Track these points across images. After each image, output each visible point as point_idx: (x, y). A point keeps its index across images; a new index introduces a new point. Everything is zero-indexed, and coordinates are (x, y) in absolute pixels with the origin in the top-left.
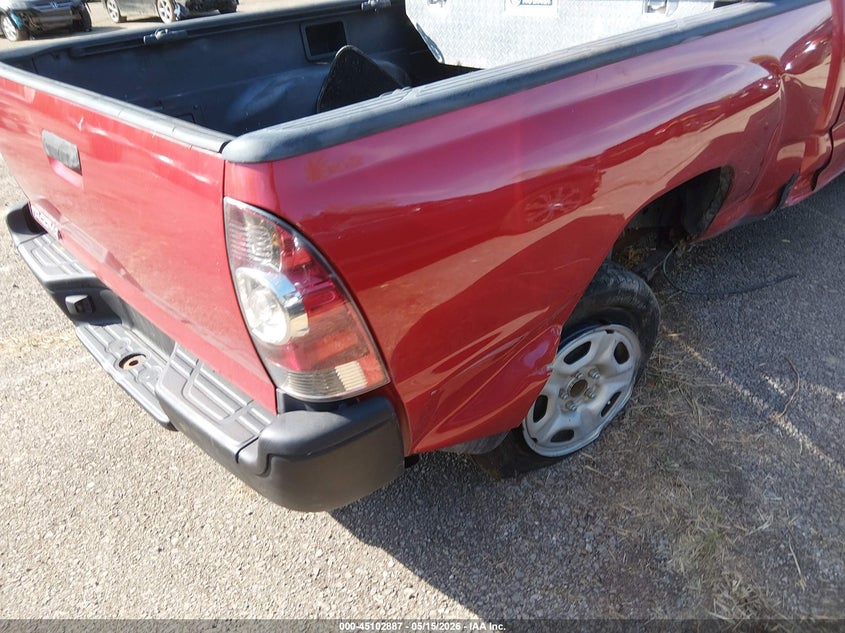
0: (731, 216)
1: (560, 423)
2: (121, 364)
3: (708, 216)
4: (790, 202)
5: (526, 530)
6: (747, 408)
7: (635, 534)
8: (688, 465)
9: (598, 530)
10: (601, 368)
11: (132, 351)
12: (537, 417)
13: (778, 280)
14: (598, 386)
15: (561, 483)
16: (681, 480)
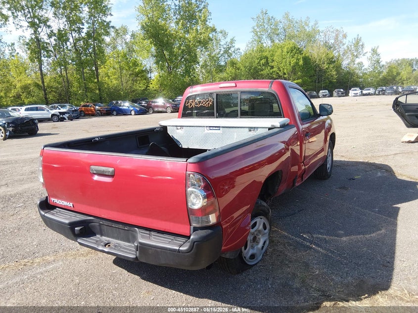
0: (282, 188)
1: (251, 252)
2: (105, 246)
3: (277, 188)
4: (297, 184)
5: (250, 286)
6: (302, 245)
7: (282, 281)
8: (290, 262)
9: (271, 282)
10: (259, 231)
11: (107, 242)
12: (245, 249)
13: (299, 211)
14: (259, 239)
15: (255, 273)
16: (289, 266)
